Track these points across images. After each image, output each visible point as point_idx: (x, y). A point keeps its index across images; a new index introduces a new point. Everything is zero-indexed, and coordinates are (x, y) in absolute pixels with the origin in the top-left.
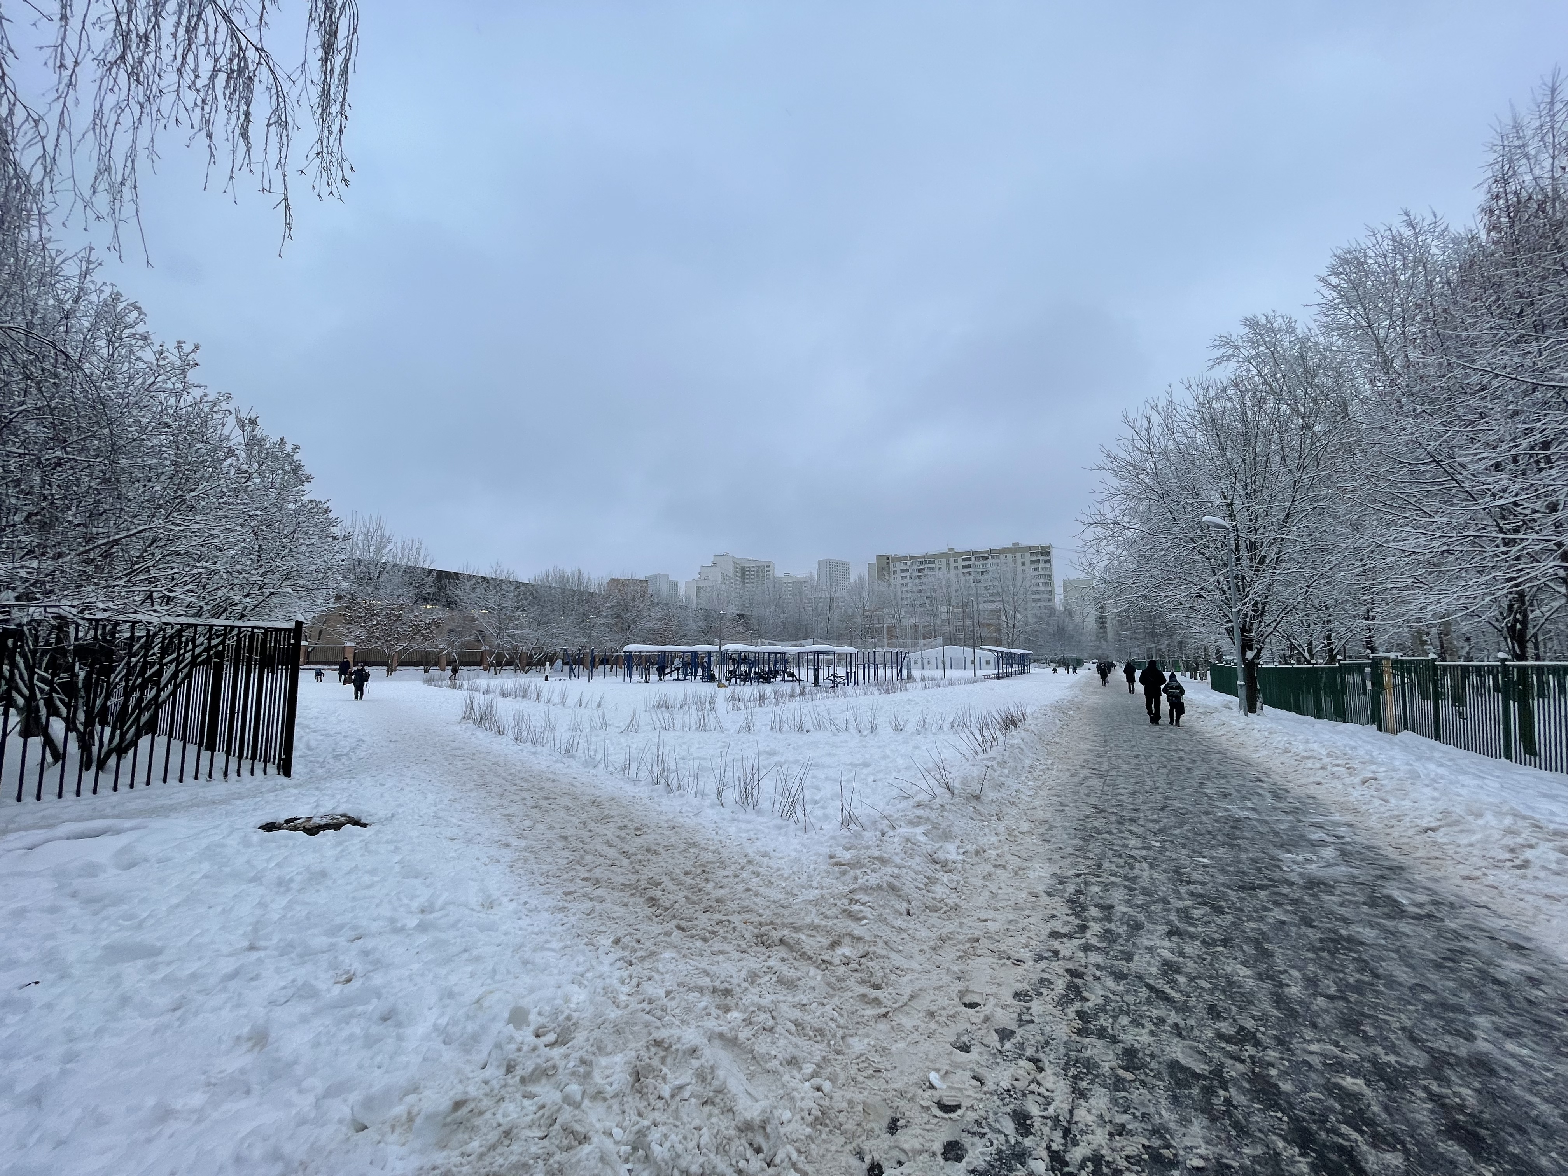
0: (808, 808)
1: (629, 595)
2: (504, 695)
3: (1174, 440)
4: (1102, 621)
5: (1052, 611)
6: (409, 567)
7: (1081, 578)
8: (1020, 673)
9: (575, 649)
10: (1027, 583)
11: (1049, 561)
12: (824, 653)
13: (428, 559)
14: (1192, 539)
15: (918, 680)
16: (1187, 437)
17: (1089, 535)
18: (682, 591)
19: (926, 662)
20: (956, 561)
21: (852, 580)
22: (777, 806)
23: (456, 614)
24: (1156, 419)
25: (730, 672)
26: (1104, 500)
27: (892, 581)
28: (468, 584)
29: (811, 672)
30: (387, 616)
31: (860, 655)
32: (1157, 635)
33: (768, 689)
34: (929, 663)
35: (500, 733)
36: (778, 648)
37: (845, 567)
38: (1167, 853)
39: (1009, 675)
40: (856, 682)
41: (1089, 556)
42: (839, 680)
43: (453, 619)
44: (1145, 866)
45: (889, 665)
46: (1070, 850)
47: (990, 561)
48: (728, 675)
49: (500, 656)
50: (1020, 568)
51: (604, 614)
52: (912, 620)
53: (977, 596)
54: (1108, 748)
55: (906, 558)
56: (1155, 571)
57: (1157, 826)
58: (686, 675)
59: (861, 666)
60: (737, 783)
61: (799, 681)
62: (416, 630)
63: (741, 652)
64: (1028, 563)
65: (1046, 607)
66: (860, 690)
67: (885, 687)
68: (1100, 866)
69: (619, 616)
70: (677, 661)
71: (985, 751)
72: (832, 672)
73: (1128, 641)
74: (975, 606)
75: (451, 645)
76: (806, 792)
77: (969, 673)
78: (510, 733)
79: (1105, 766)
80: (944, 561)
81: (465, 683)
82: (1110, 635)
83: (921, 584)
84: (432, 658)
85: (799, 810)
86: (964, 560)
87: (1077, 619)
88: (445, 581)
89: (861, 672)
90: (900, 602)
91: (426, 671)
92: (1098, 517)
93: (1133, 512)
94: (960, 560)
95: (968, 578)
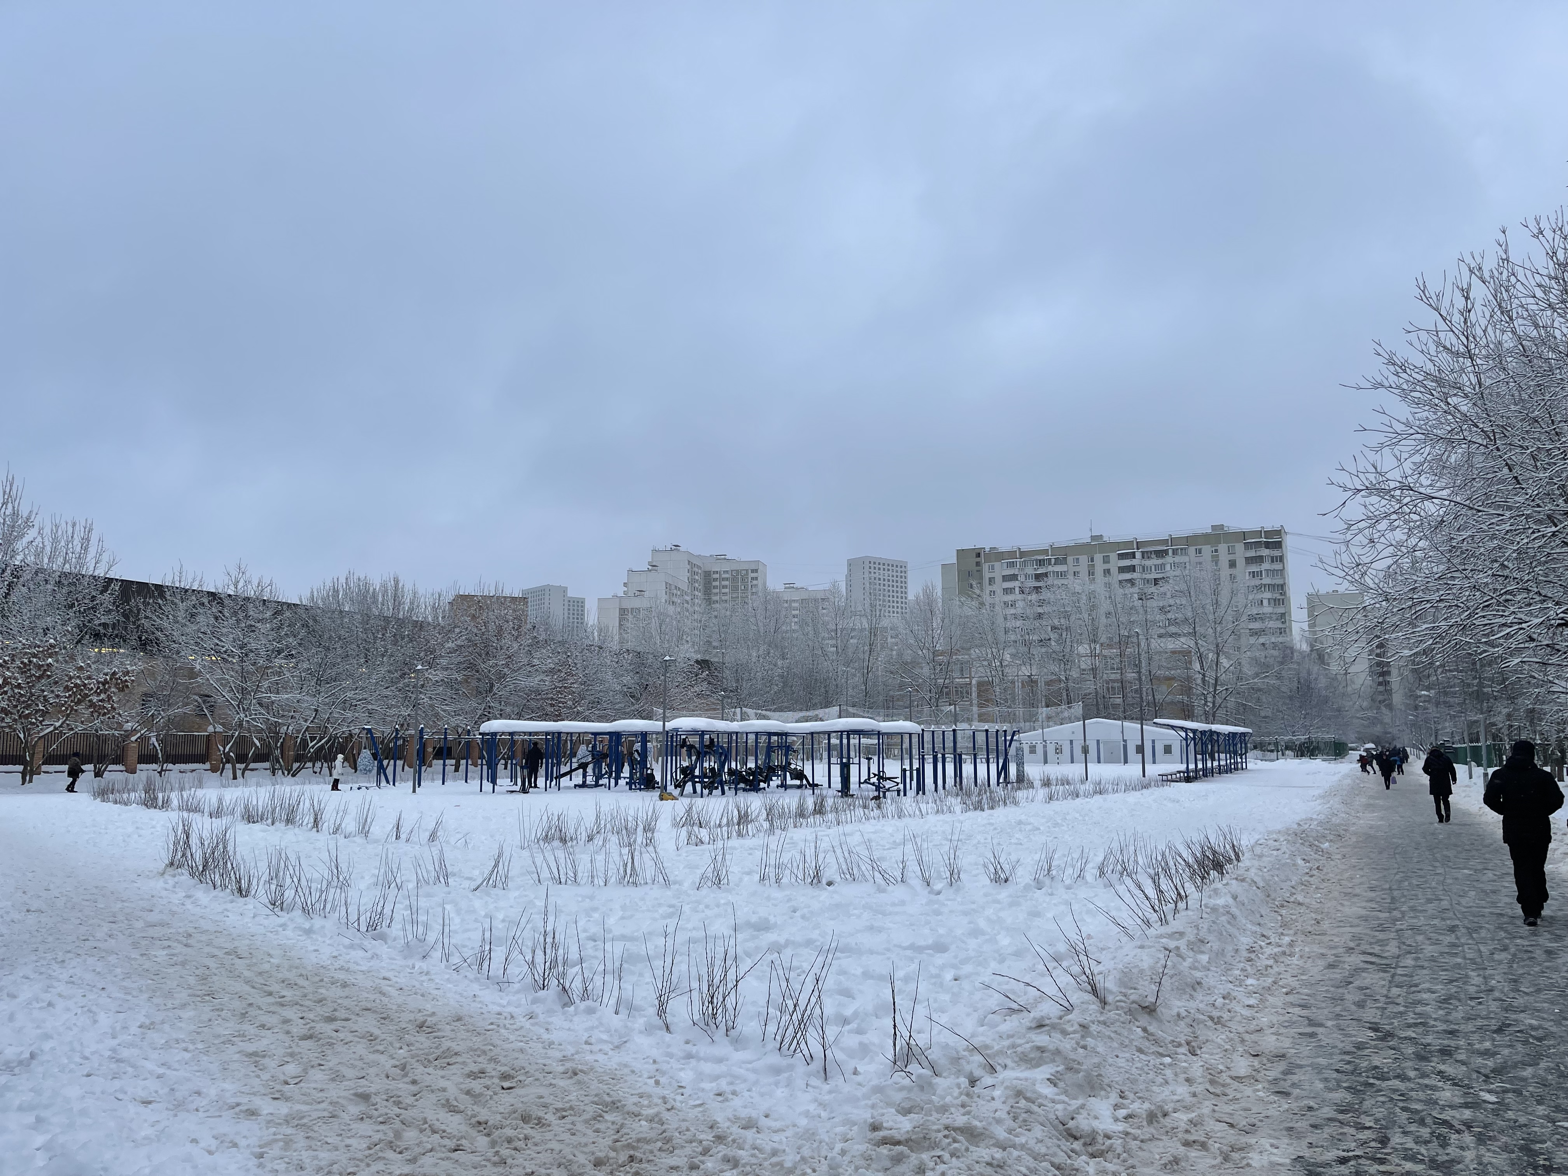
0: (831, 1032)
1: (492, 627)
2: (250, 817)
3: (1514, 332)
4: (1381, 671)
5: (1287, 652)
6: (65, 575)
7: (1341, 589)
8: (1228, 770)
9: (388, 730)
10: (1241, 600)
11: (1281, 559)
12: (860, 733)
13: (105, 557)
14: (1549, 517)
15: (1037, 784)
16: (1537, 326)
17: (1355, 510)
18: (592, 618)
19: (1051, 749)
20: (1106, 560)
21: (911, 597)
22: (772, 1028)
23: (159, 663)
24: (1480, 292)
25: (684, 771)
26: (1382, 446)
27: (986, 598)
28: (182, 606)
29: (836, 770)
30: (24, 669)
31: (927, 737)
32: (1487, 697)
33: (755, 802)
34: (1058, 750)
35: (242, 892)
36: (773, 724)
37: (899, 570)
38: (1510, 1114)
39: (1207, 773)
40: (921, 788)
41: (1355, 550)
42: (888, 784)
43: (152, 675)
44: (1468, 1139)
45: (982, 756)
46: (1328, 1112)
47: (1169, 559)
48: (680, 777)
49: (242, 743)
50: (1225, 572)
51: (444, 662)
52: (1025, 671)
53: (1147, 624)
54: (1396, 914)
55: (1011, 554)
56: (1483, 578)
57: (1490, 1063)
58: (598, 777)
59: (929, 759)
60: (695, 985)
61: (814, 786)
62: (79, 694)
63: (703, 733)
64: (1241, 563)
65: (1275, 646)
66: (927, 804)
67: (975, 799)
68: (1384, 1141)
69: (472, 666)
70: (583, 750)
71: (1163, 921)
72: (874, 769)
73: (1432, 709)
74: (1143, 644)
75: (148, 722)
76: (827, 1001)
77: (1133, 770)
78: (261, 891)
79: (1392, 949)
80: (1084, 559)
81: (174, 797)
82: (1398, 698)
83: (1041, 603)
84: (109, 749)
85: (812, 1035)
86: (1122, 556)
87: (1335, 667)
88: (136, 602)
89: (929, 769)
90: (1002, 637)
91: (98, 774)
92: (1372, 477)
93: (1440, 467)
94: (1113, 556)
95: (1129, 590)
